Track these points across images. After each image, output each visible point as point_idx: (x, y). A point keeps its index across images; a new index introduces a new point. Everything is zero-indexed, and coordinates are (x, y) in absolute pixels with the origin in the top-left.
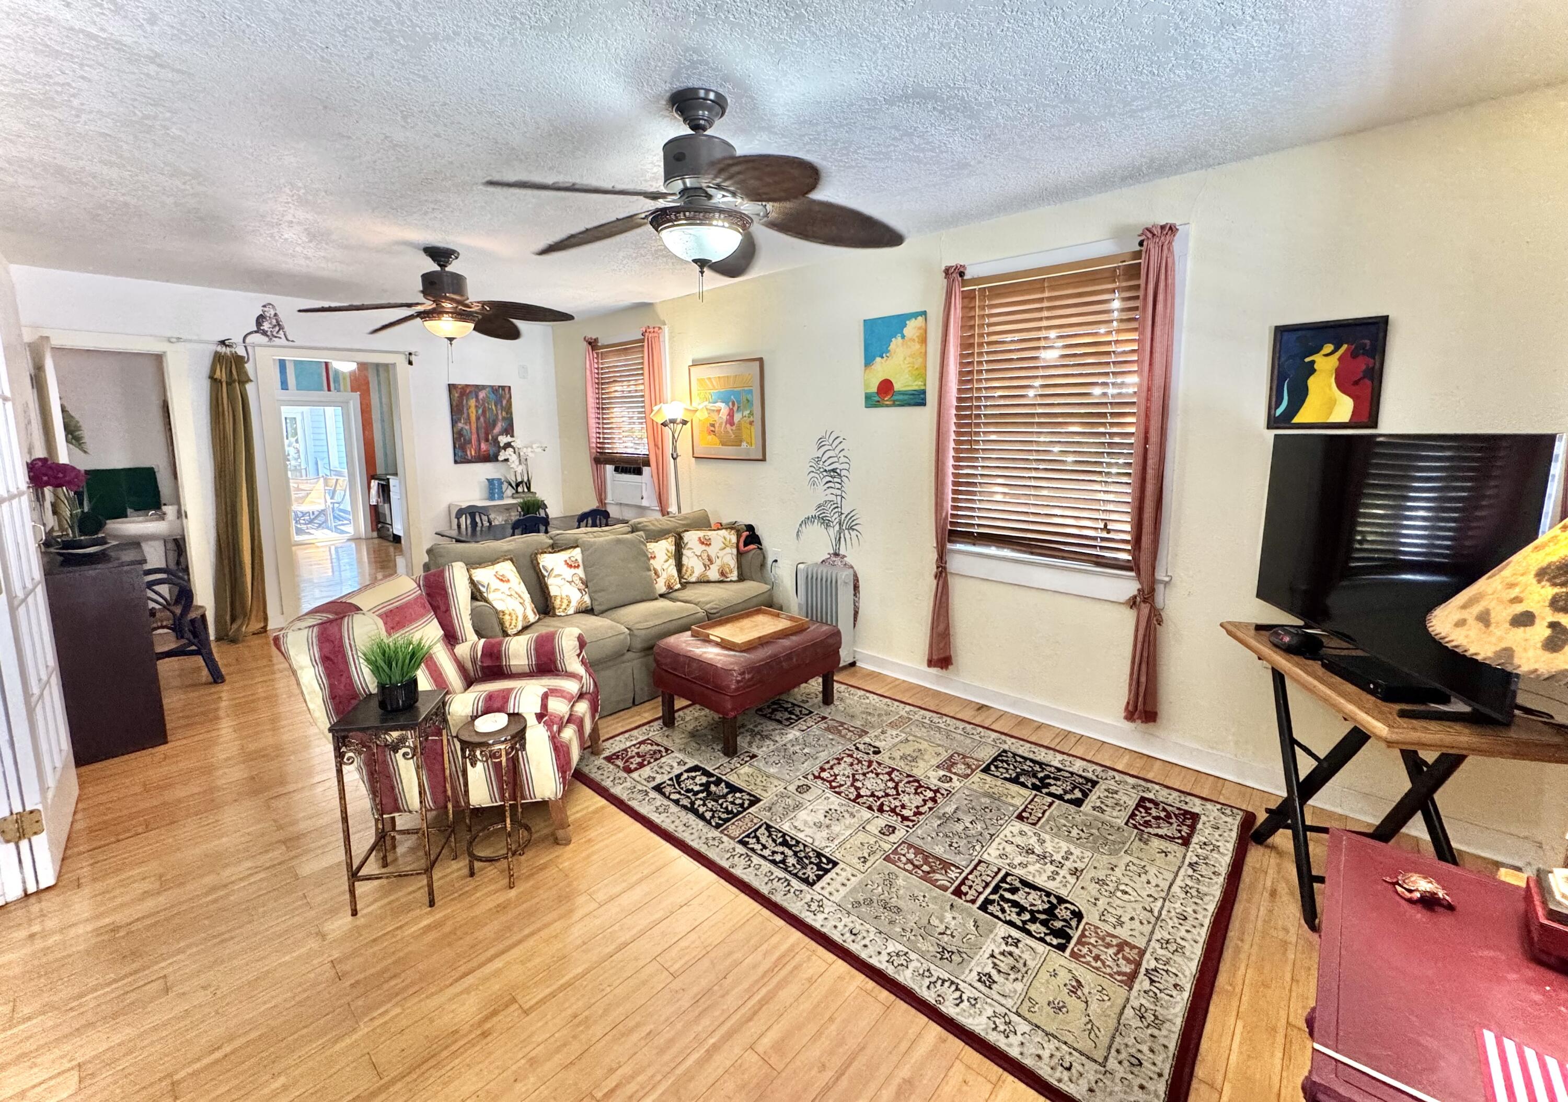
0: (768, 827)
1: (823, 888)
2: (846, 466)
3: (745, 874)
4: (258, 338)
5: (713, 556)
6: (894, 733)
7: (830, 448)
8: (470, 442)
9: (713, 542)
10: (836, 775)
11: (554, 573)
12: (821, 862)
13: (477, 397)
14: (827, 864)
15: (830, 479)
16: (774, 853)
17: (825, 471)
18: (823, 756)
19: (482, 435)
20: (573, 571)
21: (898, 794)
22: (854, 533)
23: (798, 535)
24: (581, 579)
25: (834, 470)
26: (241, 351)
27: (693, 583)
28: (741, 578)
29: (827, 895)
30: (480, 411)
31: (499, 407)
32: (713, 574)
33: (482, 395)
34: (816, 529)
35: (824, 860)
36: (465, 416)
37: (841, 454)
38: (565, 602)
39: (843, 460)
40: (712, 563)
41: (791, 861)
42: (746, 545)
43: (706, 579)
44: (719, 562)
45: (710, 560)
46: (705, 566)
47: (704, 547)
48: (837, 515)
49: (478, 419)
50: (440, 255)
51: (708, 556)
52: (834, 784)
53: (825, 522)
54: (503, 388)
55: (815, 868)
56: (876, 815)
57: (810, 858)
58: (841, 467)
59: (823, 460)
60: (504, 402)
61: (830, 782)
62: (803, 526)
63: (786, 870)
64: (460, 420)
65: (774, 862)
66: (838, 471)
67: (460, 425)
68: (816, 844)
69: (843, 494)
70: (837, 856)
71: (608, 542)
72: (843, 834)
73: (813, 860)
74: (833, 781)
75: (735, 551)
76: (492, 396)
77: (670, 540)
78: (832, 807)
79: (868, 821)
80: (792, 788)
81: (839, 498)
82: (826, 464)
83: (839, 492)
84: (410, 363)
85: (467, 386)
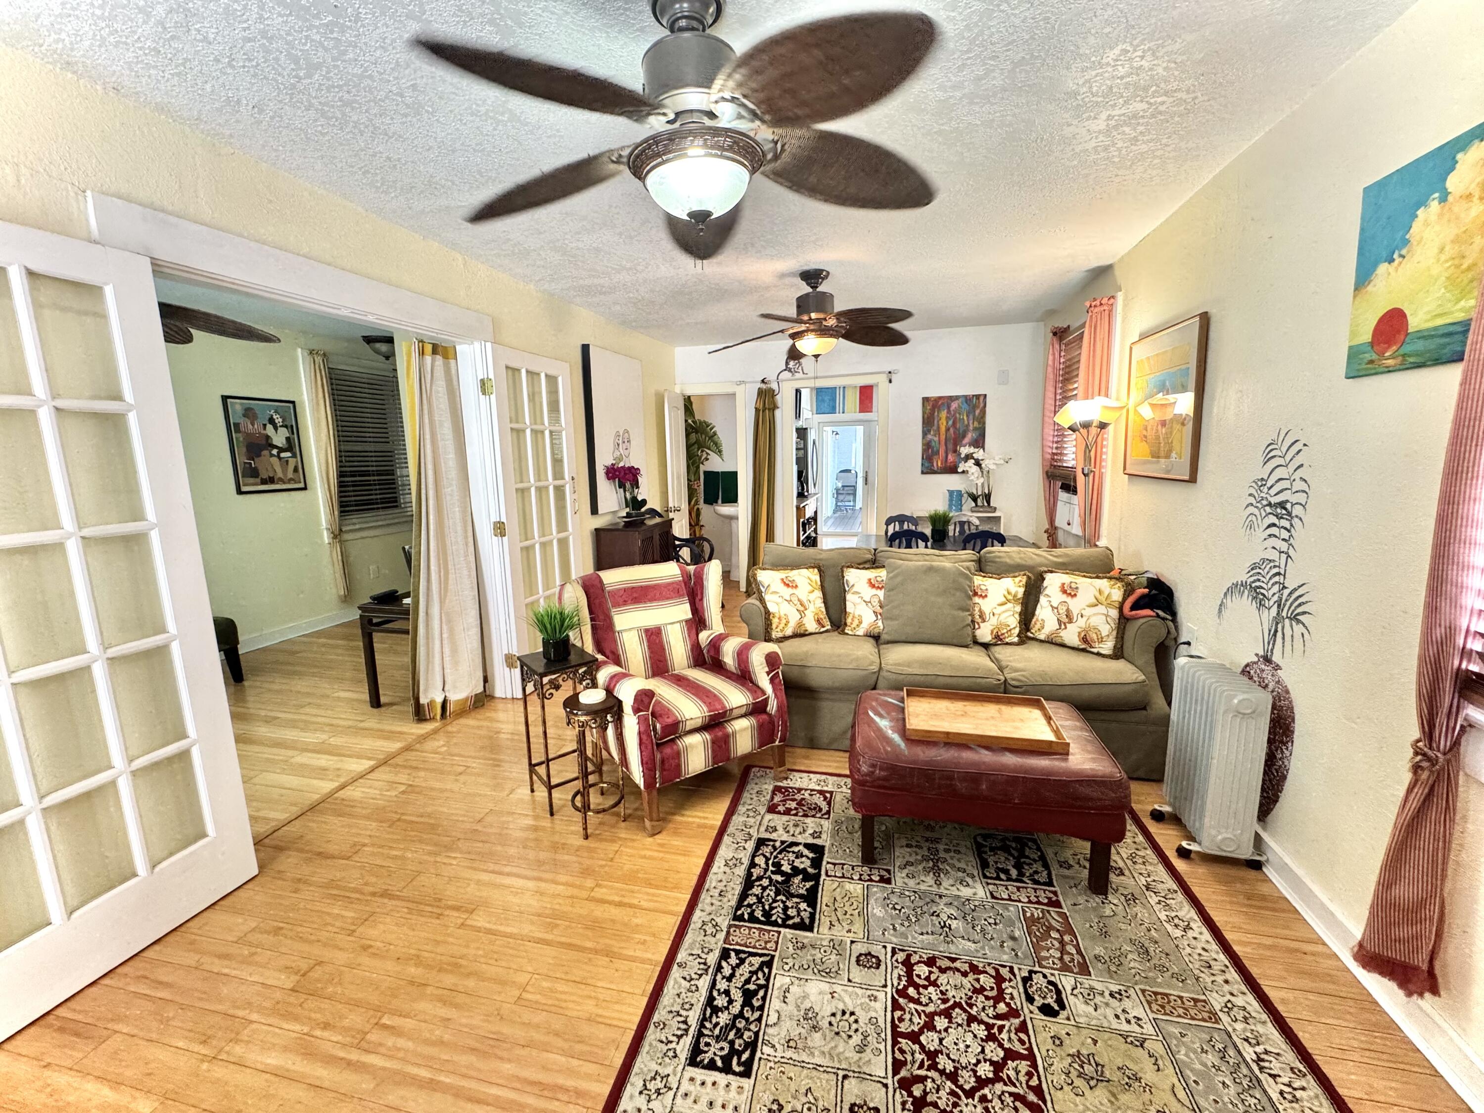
0: (769, 964)
1: (692, 1079)
2: (1301, 498)
3: (676, 982)
4: (787, 374)
5: (1075, 613)
6: (1139, 1012)
7: (1280, 461)
8: (938, 453)
9: (1080, 594)
10: (934, 984)
11: (855, 589)
12: (739, 1054)
13: (949, 407)
14: (739, 1064)
15: (1276, 521)
16: (727, 993)
17: (1270, 504)
18: (963, 947)
19: (950, 446)
20: (874, 591)
21: (970, 1094)
22: (1299, 629)
23: (1220, 611)
24: (880, 601)
25: (1282, 505)
26: (774, 386)
27: (1042, 641)
28: (1118, 654)
29: (682, 1091)
30: (950, 423)
31: (971, 417)
32: (1071, 636)
33: (954, 405)
34: (1244, 604)
35: (745, 1057)
36: (935, 428)
37: (1297, 476)
38: (856, 622)
39: (1299, 485)
40: (1071, 621)
41: (723, 1018)
42: (1135, 606)
43: (1059, 640)
44: (1081, 623)
45: (1069, 616)
46: (1060, 622)
47: (1064, 598)
48: (1276, 588)
49: (948, 430)
50: (813, 277)
51: (1068, 610)
52: (911, 991)
53: (1258, 597)
54: (978, 397)
55: (726, 1051)
56: (889, 1081)
57: (741, 1037)
58: (1294, 499)
59: (1269, 484)
60: (977, 412)
61: (911, 983)
62: (1229, 597)
63: (704, 1019)
64: (929, 431)
65: (710, 999)
66: (1288, 506)
67: (929, 437)
68: (770, 1031)
69: (1291, 552)
70: (760, 1069)
71: (918, 569)
72: (812, 1054)
73: (738, 1042)
74: (917, 987)
75: (1114, 613)
76: (965, 406)
77: (1017, 580)
78: (858, 1011)
79: (863, 1076)
80: (860, 948)
81: (1284, 556)
82: (1273, 491)
83: (1284, 546)
84: (890, 381)
85: (940, 398)
